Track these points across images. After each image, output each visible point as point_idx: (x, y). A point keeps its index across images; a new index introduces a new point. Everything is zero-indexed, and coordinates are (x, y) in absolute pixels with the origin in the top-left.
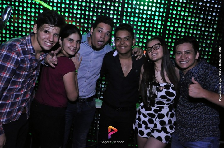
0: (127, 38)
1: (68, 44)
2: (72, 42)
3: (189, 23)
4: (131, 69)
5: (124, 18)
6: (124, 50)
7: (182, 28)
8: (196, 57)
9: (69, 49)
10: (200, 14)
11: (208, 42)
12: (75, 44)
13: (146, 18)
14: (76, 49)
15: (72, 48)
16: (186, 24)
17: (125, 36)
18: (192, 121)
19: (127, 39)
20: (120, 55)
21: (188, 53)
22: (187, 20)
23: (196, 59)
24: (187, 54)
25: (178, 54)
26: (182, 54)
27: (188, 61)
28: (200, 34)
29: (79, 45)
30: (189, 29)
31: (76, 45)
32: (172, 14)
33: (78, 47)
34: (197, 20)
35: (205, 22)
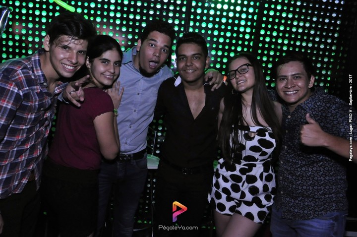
0: (196, 56)
1: (101, 68)
2: (107, 65)
4: (203, 105)
6: (191, 75)
7: (283, 38)
8: (310, 84)
9: (102, 75)
10: (312, 15)
11: (326, 60)
12: (112, 67)
14: (113, 76)
15: (107, 73)
16: (290, 32)
17: (193, 53)
18: (305, 187)
19: (196, 58)
20: (186, 84)
21: (296, 77)
22: (292, 26)
23: (309, 87)
24: (295, 80)
25: (280, 79)
26: (287, 79)
27: (298, 90)
29: (118, 68)
30: (296, 39)
31: (114, 69)
32: (268, 16)
33: (117, 73)
34: (307, 25)
35: (320, 28)
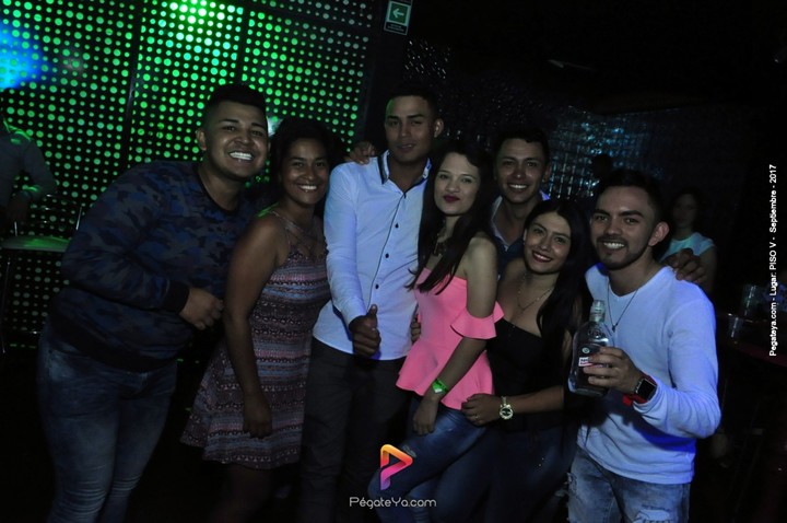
3: (289, 77)
5: (141, 57)
7: (275, 88)
10: (314, 60)
13: (192, 62)
16: (284, 81)
22: (285, 72)
28: (316, 105)
30: (292, 91)
32: (251, 56)
34: (308, 72)
35: (326, 78)
